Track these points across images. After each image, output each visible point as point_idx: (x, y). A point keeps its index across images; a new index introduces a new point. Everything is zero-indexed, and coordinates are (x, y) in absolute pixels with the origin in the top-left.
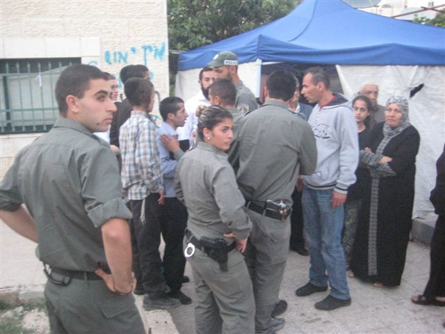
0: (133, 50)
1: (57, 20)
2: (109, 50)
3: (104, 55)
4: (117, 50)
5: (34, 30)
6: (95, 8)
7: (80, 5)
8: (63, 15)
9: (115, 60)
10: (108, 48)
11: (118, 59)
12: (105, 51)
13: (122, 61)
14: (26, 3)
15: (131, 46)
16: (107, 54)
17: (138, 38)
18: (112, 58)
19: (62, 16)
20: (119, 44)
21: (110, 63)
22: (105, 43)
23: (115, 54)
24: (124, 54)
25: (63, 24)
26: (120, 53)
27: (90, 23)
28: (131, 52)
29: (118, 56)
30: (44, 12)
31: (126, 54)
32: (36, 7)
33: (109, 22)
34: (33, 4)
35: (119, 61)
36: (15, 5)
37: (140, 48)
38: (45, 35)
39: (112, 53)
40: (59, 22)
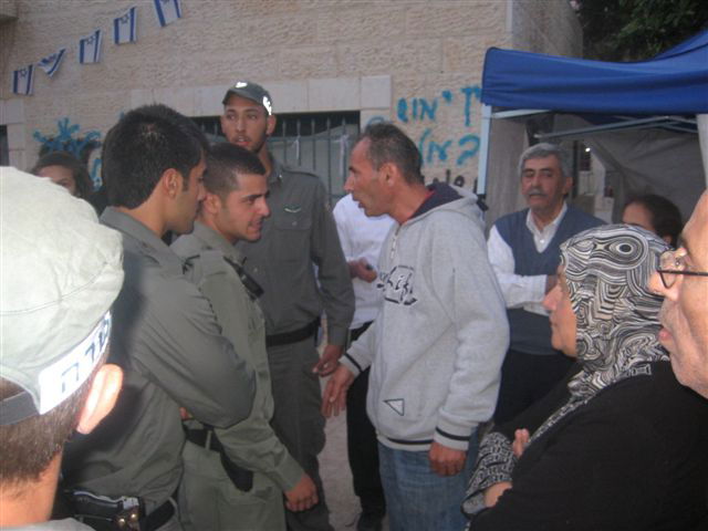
0: (447, 96)
1: (328, 49)
2: (406, 97)
3: (396, 107)
4: (418, 97)
5: (295, 67)
6: (386, 25)
7: (363, 21)
8: (337, 41)
9: (414, 115)
10: (404, 93)
11: (419, 113)
12: (400, 98)
13: (426, 116)
14: (286, 26)
15: (444, 89)
16: (402, 103)
17: (456, 75)
18: (409, 111)
19: (335, 43)
20: (424, 86)
21: (406, 120)
22: (401, 83)
23: (415, 103)
24: (430, 104)
25: (335, 56)
26: (423, 102)
27: (377, 51)
28: (443, 99)
29: (420, 107)
30: (311, 38)
31: (435, 104)
32: (299, 30)
33: (408, 47)
34: (294, 28)
35: (422, 117)
36: (272, 32)
37: (458, 92)
38: (309, 74)
39: (410, 101)
40: (330, 52)
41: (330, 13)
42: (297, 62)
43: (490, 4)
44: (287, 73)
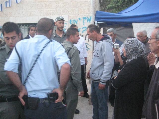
0: (80, 19)
1: (55, 9)
2: (71, 19)
3: (69, 21)
4: (74, 19)
6: (67, 5)
7: (62, 4)
8: (57, 8)
9: (73, 23)
10: (71, 18)
12: (70, 19)
13: (75, 23)
14: (45, 4)
15: (79, 18)
16: (71, 20)
17: (81, 15)
19: (56, 8)
20: (75, 17)
22: (70, 16)
23: (73, 20)
24: (76, 21)
25: (56, 11)
26: (75, 20)
27: (65, 10)
29: (74, 21)
30: (51, 7)
31: (77, 21)
32: (48, 5)
33: (71, 9)
34: (47, 5)
36: (42, 5)
37: (82, 18)
38: (51, 14)
39: (72, 20)
40: (55, 10)
41: (55, 2)
42: (48, 12)
43: (88, 1)
44: (46, 14)
